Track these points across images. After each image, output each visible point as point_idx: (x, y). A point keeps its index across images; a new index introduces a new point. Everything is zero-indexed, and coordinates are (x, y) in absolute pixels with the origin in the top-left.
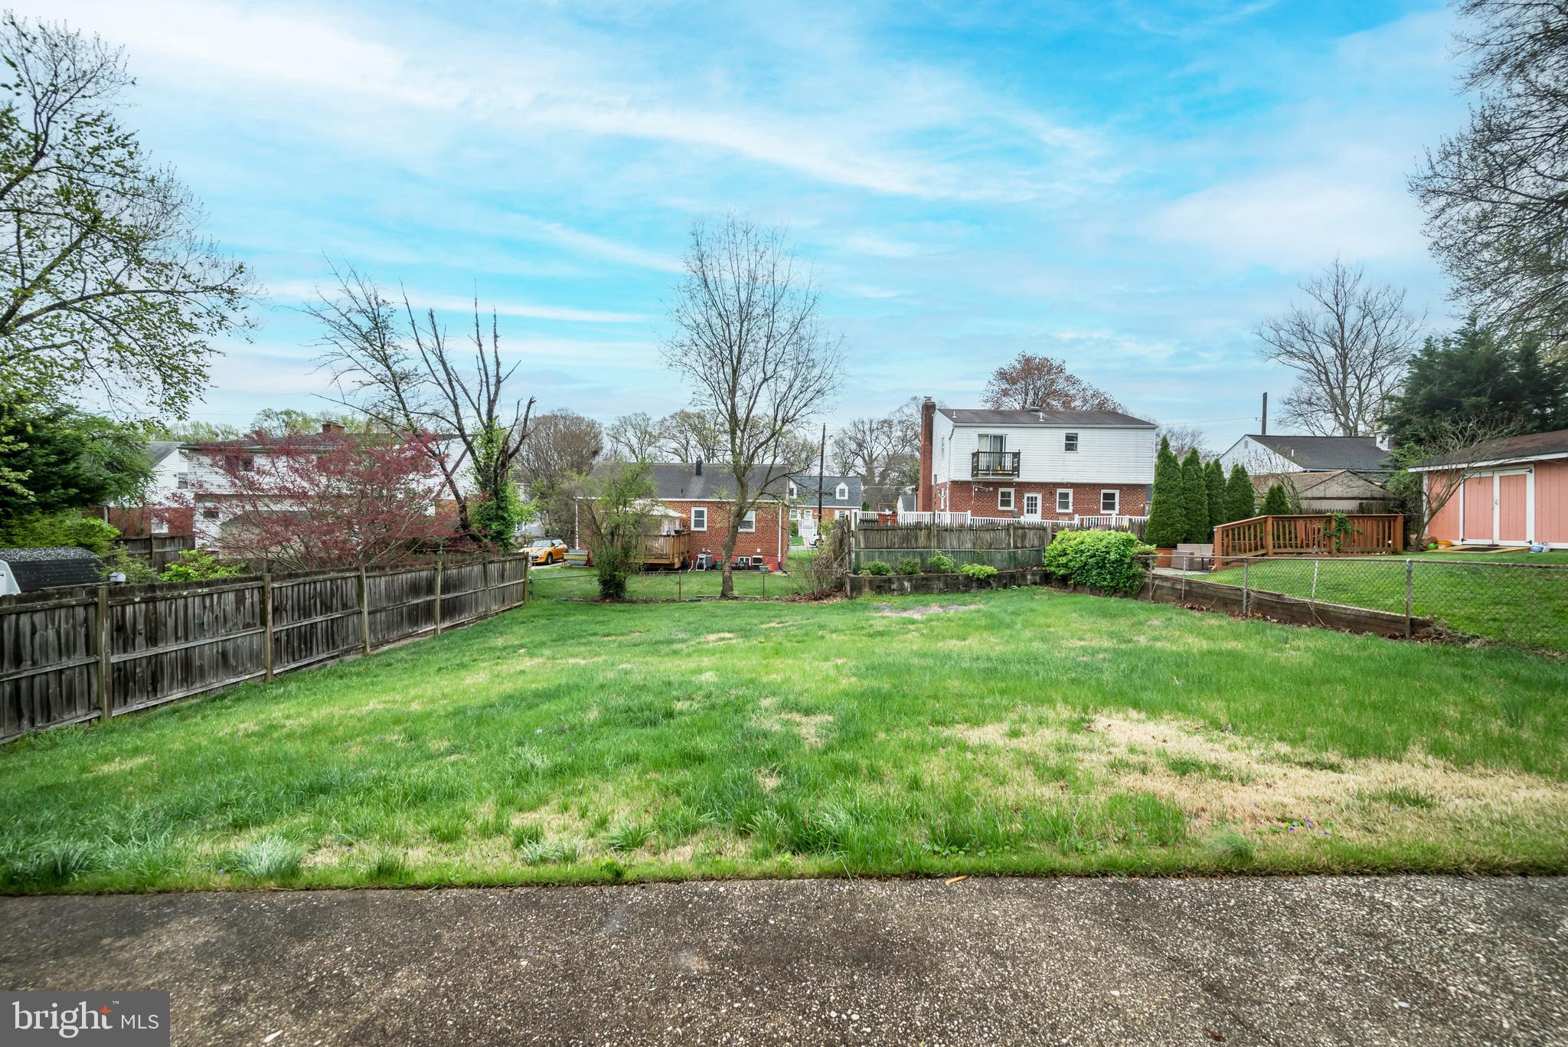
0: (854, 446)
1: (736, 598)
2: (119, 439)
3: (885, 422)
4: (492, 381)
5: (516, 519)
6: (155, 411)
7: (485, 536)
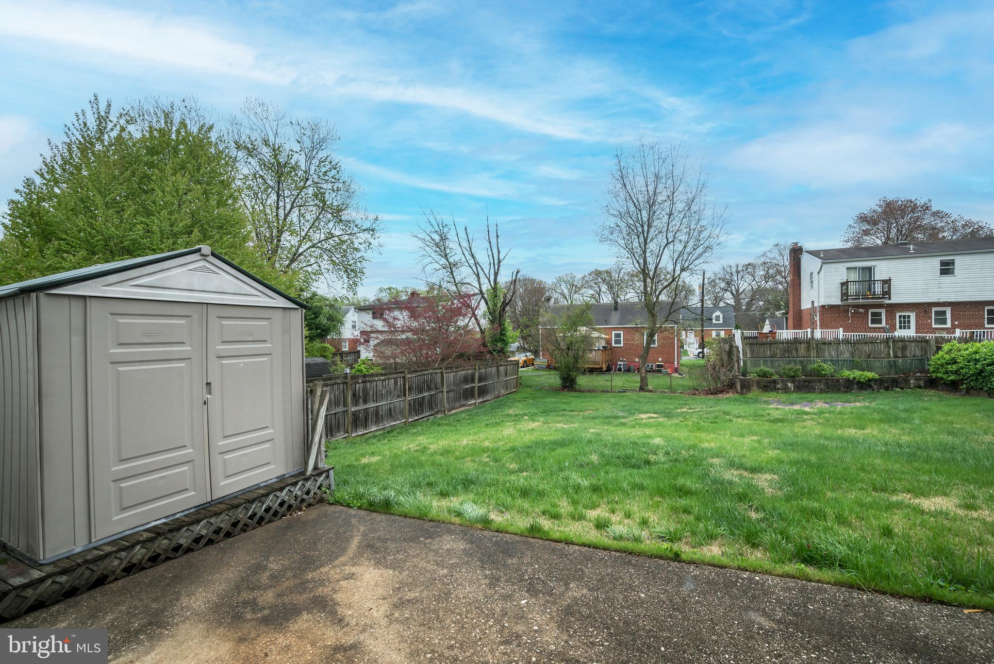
0: (723, 285)
1: (651, 391)
2: (331, 306)
3: (750, 264)
4: (496, 262)
5: (511, 340)
6: (344, 292)
7: (494, 350)
